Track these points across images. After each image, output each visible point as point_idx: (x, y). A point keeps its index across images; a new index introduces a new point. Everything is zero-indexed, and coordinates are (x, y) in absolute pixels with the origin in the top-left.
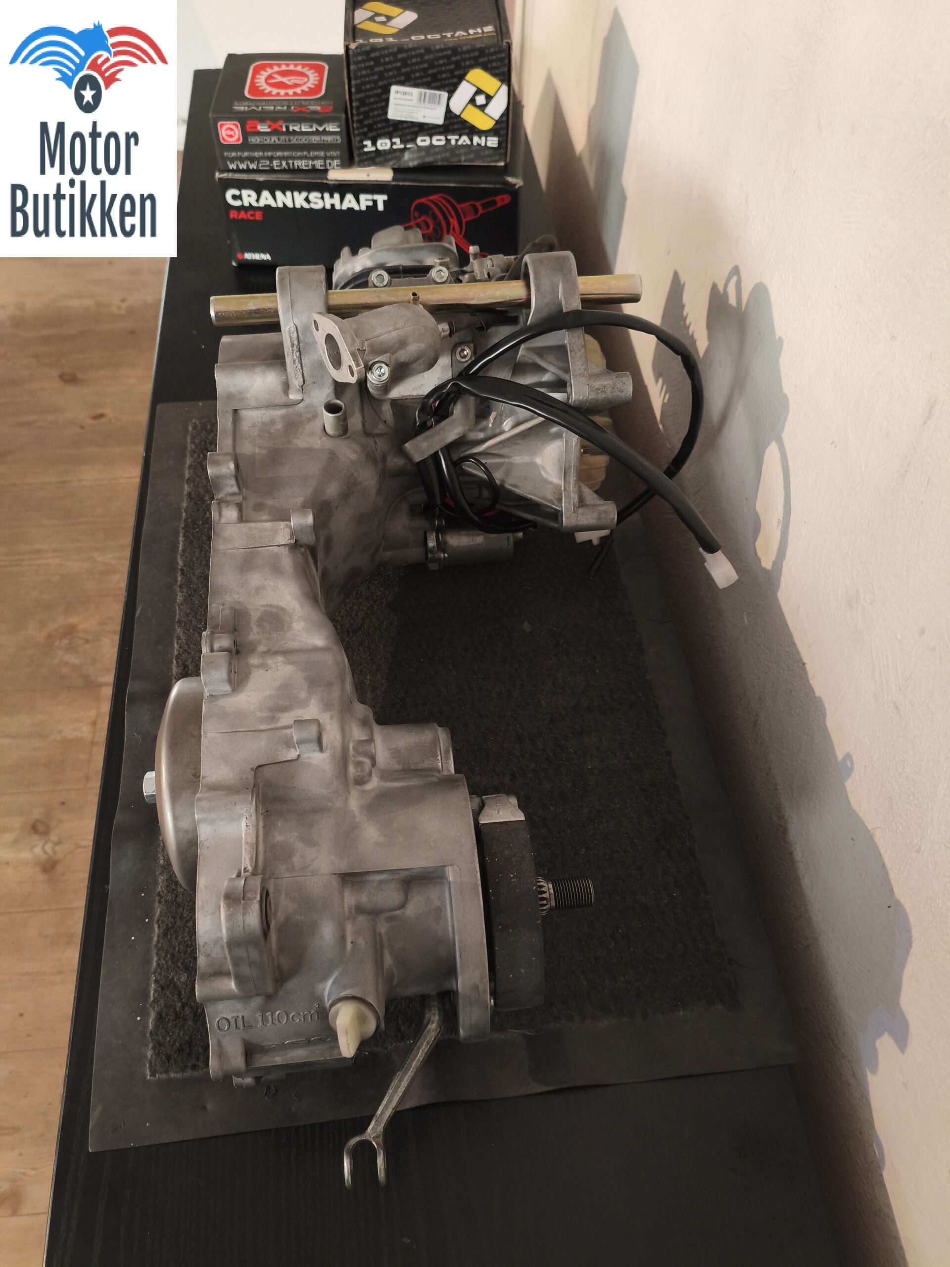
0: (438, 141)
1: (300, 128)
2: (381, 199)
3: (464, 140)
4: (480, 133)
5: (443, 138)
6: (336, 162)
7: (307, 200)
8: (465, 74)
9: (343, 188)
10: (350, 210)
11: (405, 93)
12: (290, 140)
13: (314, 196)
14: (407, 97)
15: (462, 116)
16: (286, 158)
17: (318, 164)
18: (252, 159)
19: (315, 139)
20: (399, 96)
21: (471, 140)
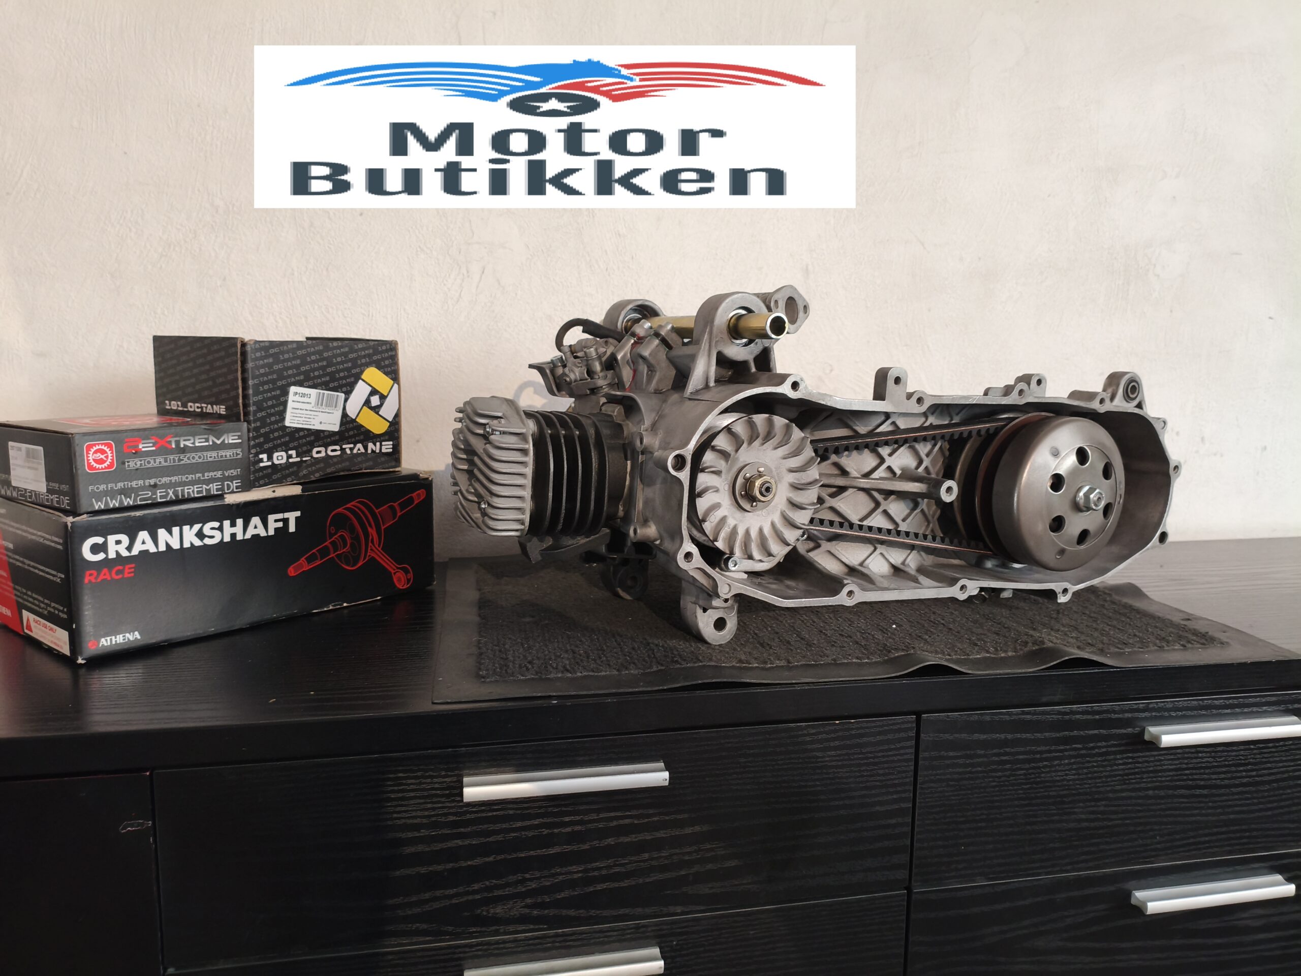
0: (333, 451)
1: (193, 443)
2: (292, 516)
3: (359, 448)
4: (375, 438)
5: (338, 447)
6: (235, 483)
7: (200, 534)
8: (362, 372)
9: (235, 513)
10: (256, 538)
11: (303, 395)
12: (180, 460)
14: (306, 399)
15: (357, 420)
16: (174, 485)
17: (214, 488)
19: (211, 456)
20: (297, 398)
21: (366, 448)
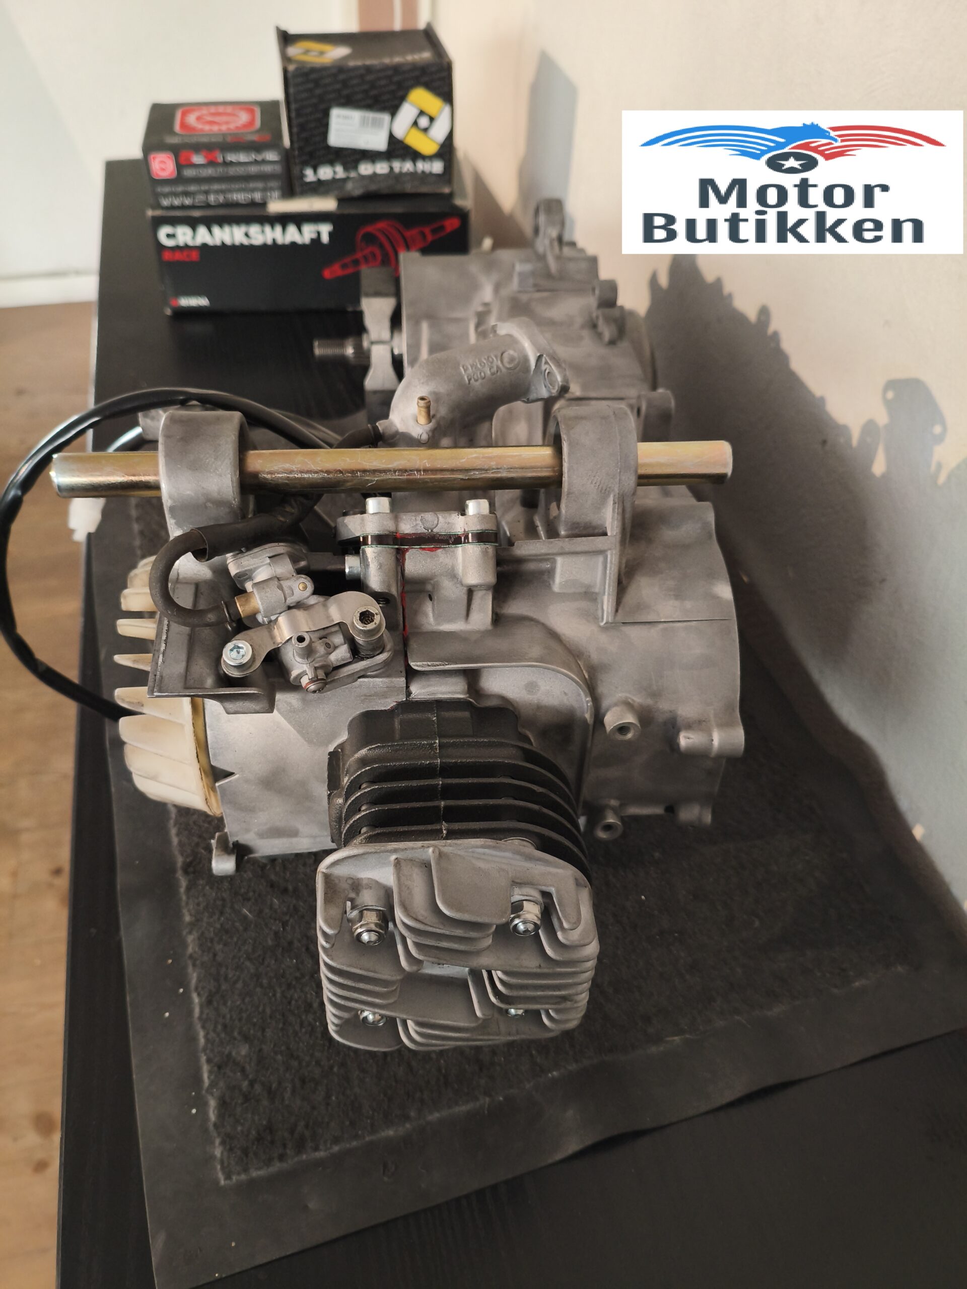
0: (381, 168)
1: (238, 158)
2: (325, 230)
3: (408, 166)
4: (424, 158)
5: (386, 165)
6: (276, 194)
7: (247, 235)
9: (284, 220)
10: (294, 244)
11: (346, 117)
12: (227, 172)
13: (254, 229)
14: (349, 121)
15: (406, 141)
16: (222, 192)
17: (257, 196)
18: (186, 194)
19: (253, 169)
20: (340, 120)
21: (415, 166)
